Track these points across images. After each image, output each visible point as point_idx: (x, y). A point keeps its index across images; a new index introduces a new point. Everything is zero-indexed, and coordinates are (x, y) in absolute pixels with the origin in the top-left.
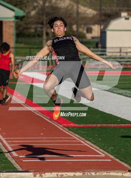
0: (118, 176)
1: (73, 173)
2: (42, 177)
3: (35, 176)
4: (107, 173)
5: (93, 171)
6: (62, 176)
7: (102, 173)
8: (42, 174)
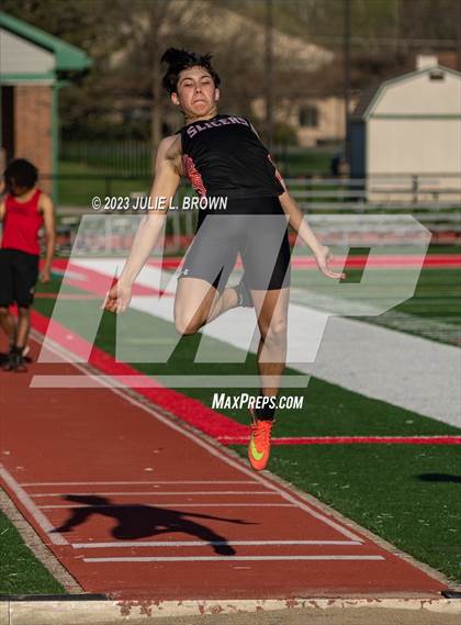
1: (255, 601)
2: (149, 615)
3: (125, 612)
4: (370, 600)
5: (322, 594)
6: (217, 611)
7: (354, 602)
8: (149, 604)
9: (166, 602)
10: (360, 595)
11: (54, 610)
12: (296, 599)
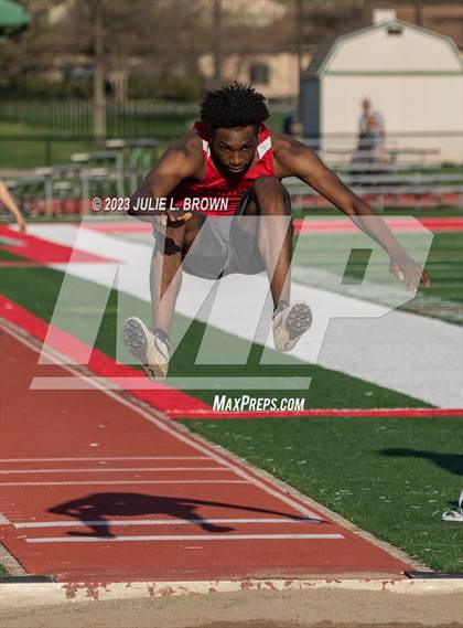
1: (208, 583)
2: (96, 598)
3: (70, 594)
4: (329, 581)
5: (279, 575)
6: (167, 592)
7: (312, 582)
8: (96, 586)
9: (113, 584)
10: (319, 576)
12: (252, 581)
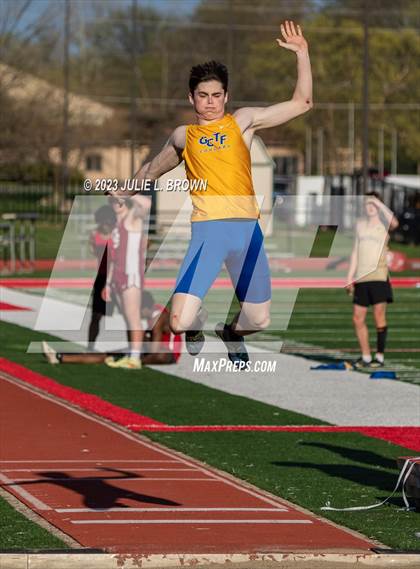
0: (346, 563)
1: (224, 555)
2: (140, 566)
3: (121, 563)
4: (316, 555)
5: (278, 550)
6: (194, 562)
7: (303, 556)
8: (140, 557)
9: (153, 555)
10: (307, 551)
11: (64, 561)
12: (259, 555)
